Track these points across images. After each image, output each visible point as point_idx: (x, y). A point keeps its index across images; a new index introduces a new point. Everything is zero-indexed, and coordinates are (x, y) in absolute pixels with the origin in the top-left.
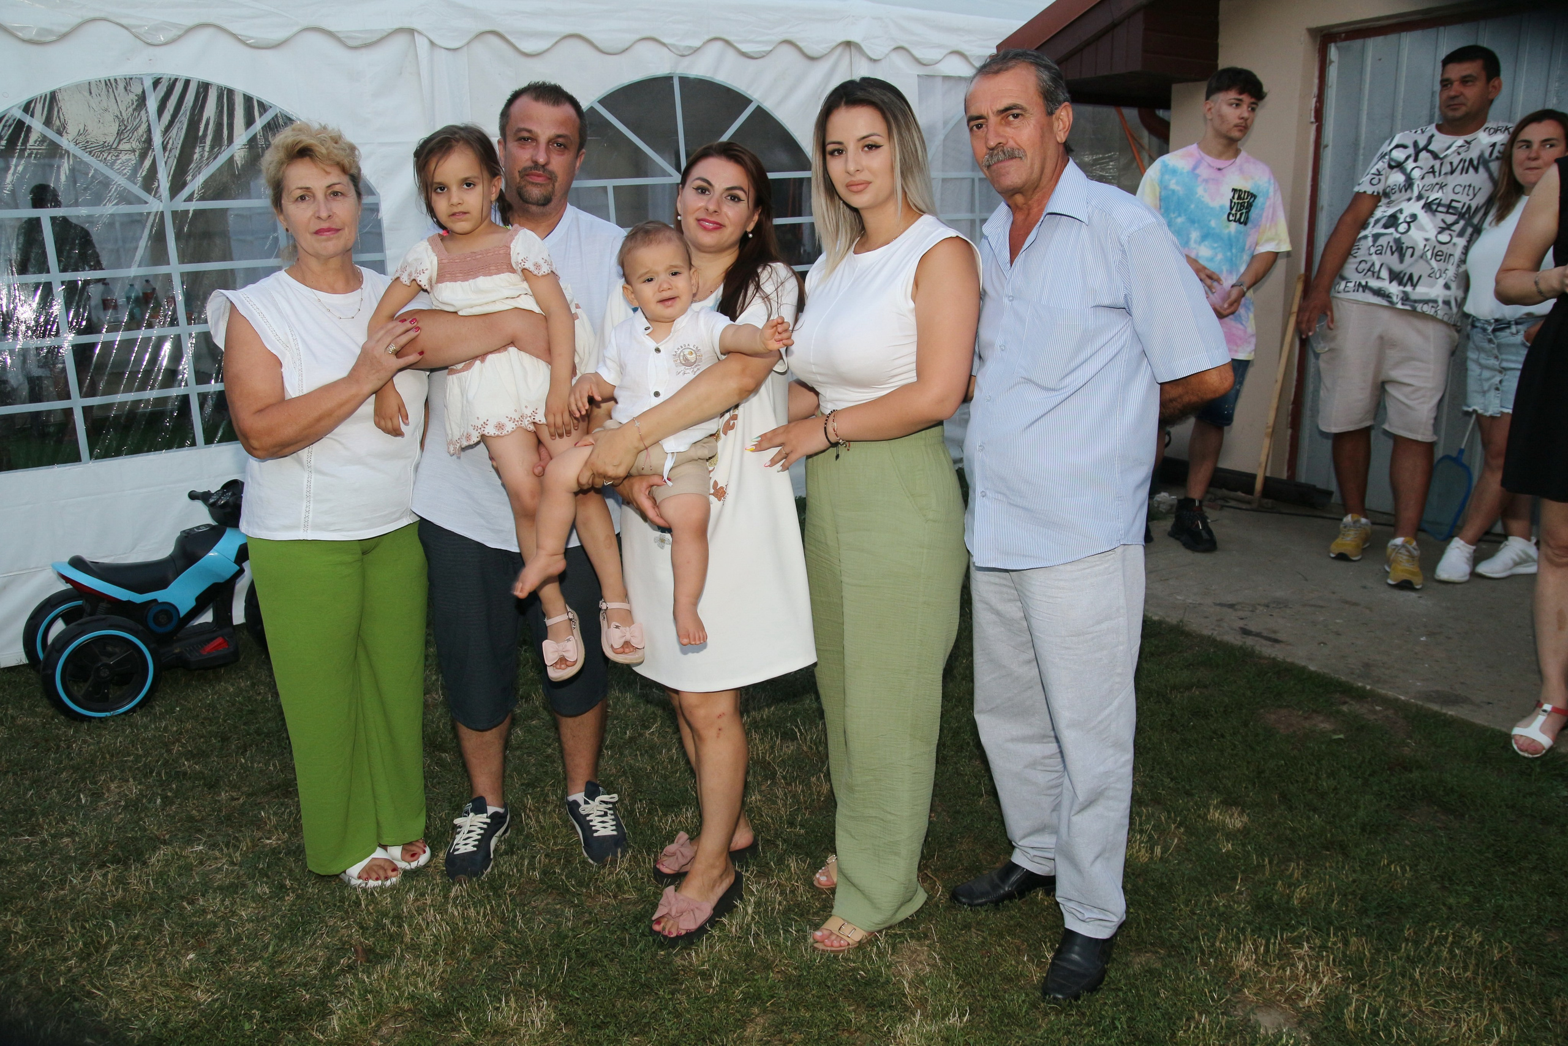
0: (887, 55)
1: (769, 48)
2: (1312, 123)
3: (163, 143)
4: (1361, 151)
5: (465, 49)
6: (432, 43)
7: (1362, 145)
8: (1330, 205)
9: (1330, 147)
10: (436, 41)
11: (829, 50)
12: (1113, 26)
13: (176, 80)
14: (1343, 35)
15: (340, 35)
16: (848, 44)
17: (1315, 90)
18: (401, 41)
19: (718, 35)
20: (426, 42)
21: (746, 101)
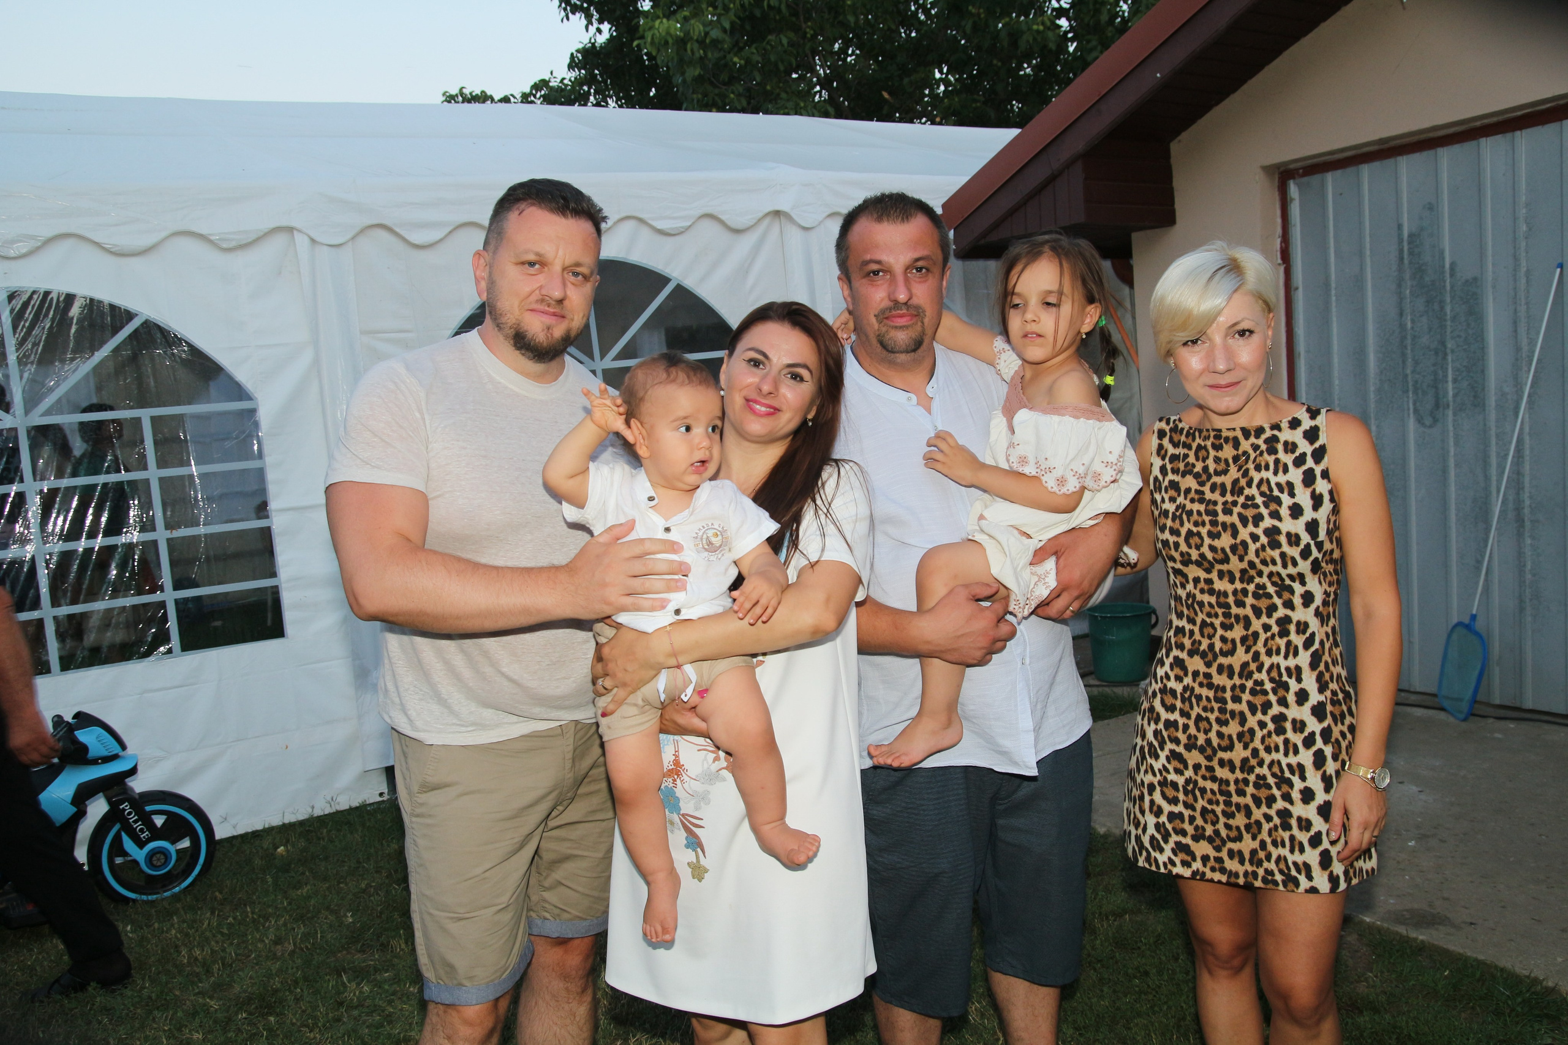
0: (820, 223)
1: (689, 224)
2: (1279, 264)
3: (18, 357)
4: (1333, 292)
5: (350, 243)
6: (313, 241)
7: (1333, 285)
8: (1308, 351)
9: (1301, 290)
10: (318, 239)
11: (755, 221)
12: (1052, 179)
13: (34, 292)
14: (1301, 171)
15: (213, 238)
16: (777, 213)
17: (1279, 230)
18: (280, 240)
19: (629, 214)
20: (306, 240)
21: (664, 280)
